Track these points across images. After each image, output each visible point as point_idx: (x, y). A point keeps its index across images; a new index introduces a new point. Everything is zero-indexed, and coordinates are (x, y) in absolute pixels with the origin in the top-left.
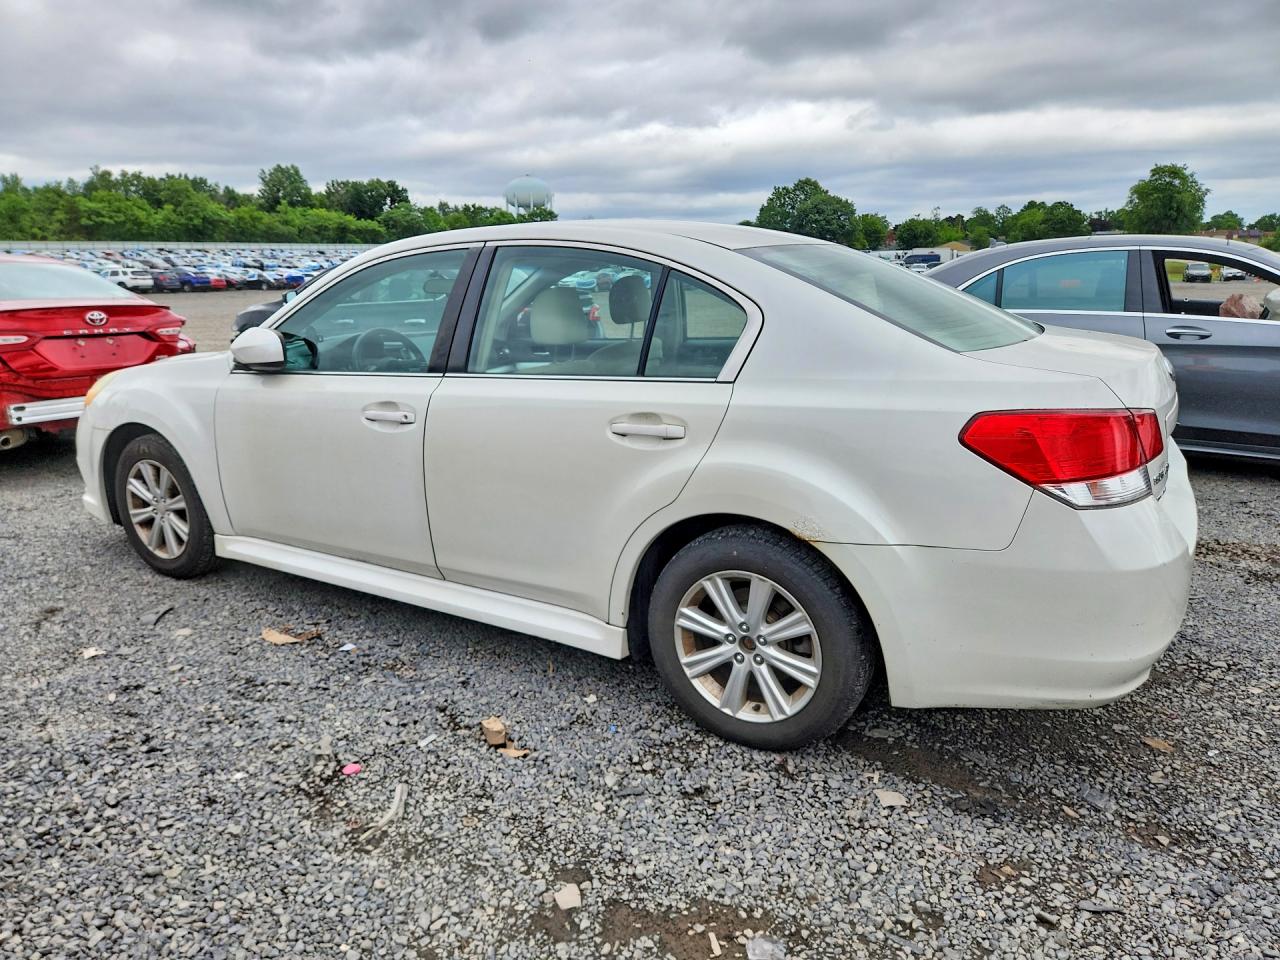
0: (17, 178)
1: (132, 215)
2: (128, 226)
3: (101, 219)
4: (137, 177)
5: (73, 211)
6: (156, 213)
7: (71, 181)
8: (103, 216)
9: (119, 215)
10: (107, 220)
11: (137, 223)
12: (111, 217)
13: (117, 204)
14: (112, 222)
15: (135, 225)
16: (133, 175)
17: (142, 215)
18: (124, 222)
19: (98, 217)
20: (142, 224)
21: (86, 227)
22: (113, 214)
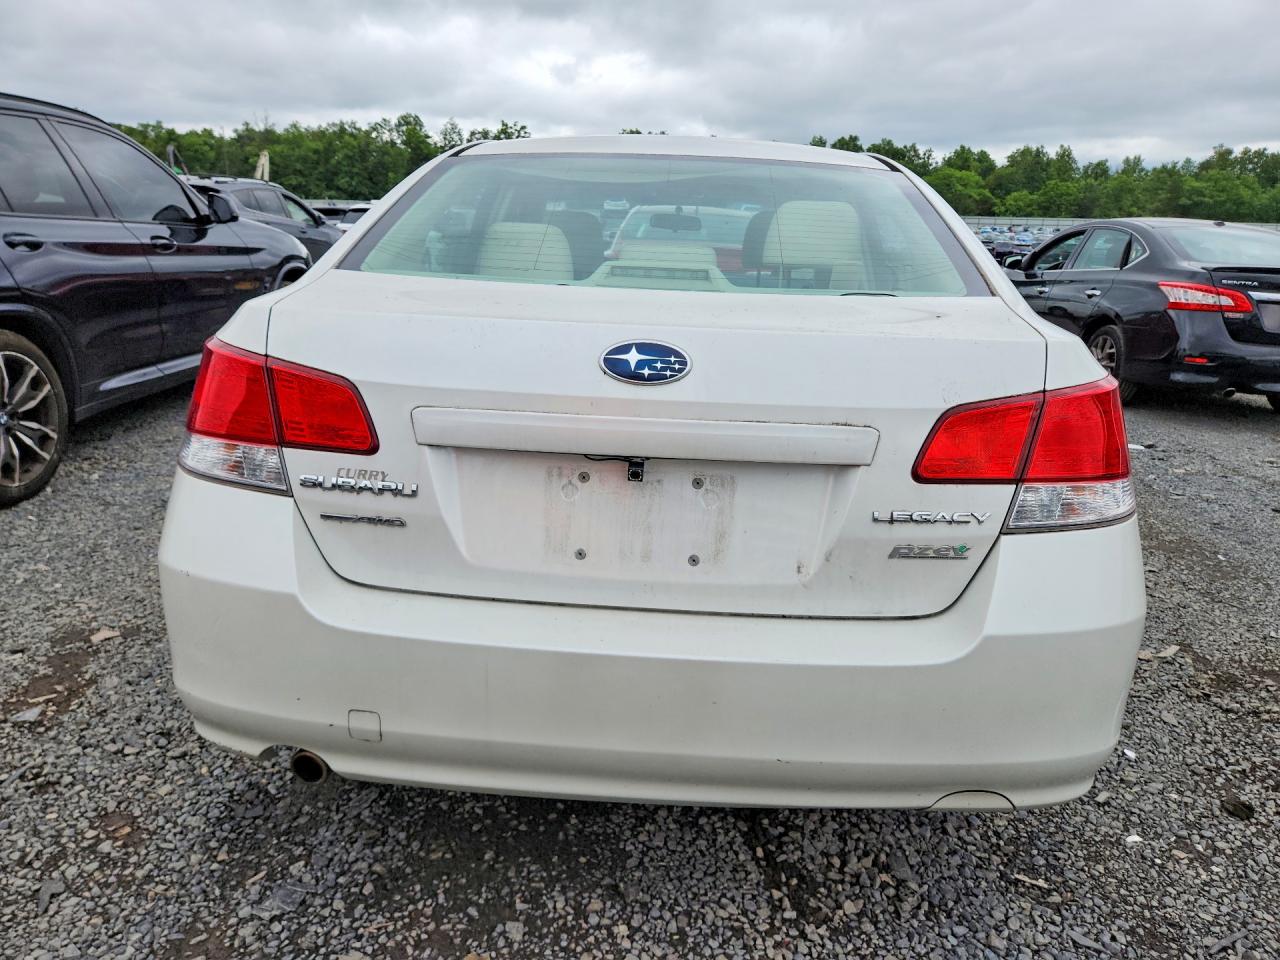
0: (1139, 158)
1: (1237, 195)
2: (1228, 205)
3: (1202, 198)
4: (1260, 154)
5: (1176, 190)
6: (1264, 192)
7: (1188, 161)
8: (1204, 196)
9: (1221, 194)
10: (1206, 199)
11: (1239, 203)
12: (1212, 197)
13: (1224, 182)
14: (1211, 201)
15: (1234, 204)
16: (1256, 152)
17: (1246, 194)
18: (1225, 202)
19: (1198, 196)
20: (1243, 203)
21: (1184, 206)
22: (1215, 193)
